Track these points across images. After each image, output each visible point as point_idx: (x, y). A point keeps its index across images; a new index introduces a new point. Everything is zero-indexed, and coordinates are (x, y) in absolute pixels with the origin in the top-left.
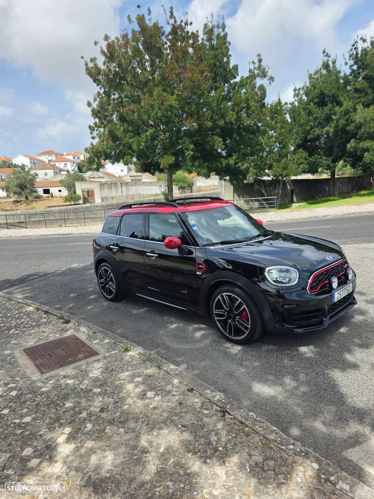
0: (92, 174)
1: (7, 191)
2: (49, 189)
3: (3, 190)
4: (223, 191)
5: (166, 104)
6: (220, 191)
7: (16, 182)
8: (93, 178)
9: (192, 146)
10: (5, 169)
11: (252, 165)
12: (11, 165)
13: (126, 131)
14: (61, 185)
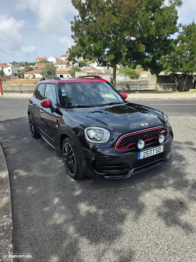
0: (85, 68)
1: (42, 75)
2: (63, 75)
3: (41, 74)
4: (151, 80)
5: (112, 22)
6: (148, 79)
7: (47, 70)
8: (85, 70)
9: (127, 50)
10: (43, 64)
11: (170, 64)
12: (46, 62)
13: (89, 40)
14: (68, 73)
